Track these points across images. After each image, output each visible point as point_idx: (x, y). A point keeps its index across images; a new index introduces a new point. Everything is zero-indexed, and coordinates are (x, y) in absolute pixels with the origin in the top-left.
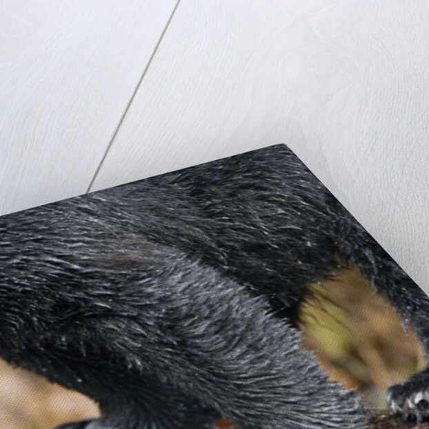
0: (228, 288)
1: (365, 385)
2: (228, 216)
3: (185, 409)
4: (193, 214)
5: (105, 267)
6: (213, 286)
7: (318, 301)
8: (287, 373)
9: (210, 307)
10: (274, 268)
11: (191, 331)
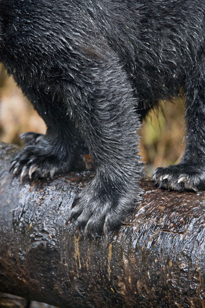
0: (126, 87)
1: (150, 162)
2: (149, 43)
3: (77, 144)
4: (135, 35)
5: (82, 53)
6: (121, 84)
7: (159, 111)
8: (124, 144)
9: (114, 95)
10: (151, 84)
11: (99, 105)
